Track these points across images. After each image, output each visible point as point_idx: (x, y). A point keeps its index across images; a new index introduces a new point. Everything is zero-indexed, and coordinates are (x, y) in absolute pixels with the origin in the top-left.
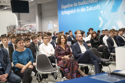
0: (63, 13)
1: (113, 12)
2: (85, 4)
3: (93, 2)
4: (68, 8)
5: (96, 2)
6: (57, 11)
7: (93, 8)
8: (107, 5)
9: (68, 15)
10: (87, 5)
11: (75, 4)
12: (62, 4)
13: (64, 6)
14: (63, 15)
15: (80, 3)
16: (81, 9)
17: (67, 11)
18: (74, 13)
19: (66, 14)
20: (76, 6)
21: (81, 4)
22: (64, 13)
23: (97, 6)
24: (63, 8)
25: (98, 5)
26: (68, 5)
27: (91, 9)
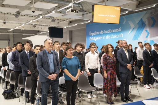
0: (91, 39)
1: (134, 40)
2: (110, 32)
4: (95, 35)
5: (119, 31)
6: (86, 37)
7: (117, 36)
8: (130, 34)
9: (95, 40)
10: (112, 33)
11: (101, 32)
12: (90, 32)
13: (92, 33)
14: (90, 41)
15: (105, 31)
16: (107, 37)
18: (100, 39)
20: (103, 33)
21: (107, 32)
24: (91, 35)
25: (121, 34)
26: (95, 32)
27: (115, 37)
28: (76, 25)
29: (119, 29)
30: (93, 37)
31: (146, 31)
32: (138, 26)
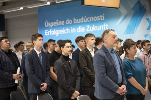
0: (47, 34)
1: (127, 33)
2: (85, 21)
3: (98, 20)
4: (56, 26)
5: (101, 19)
6: (38, 30)
7: (98, 27)
9: (57, 35)
10: (87, 23)
11: (68, 21)
12: (46, 21)
13: (49, 23)
14: (47, 36)
15: (76, 20)
16: (78, 29)
17: (55, 30)
18: (66, 33)
19: (53, 34)
20: (71, 23)
21: (78, 21)
22: (49, 33)
23: (103, 25)
24: (48, 27)
25: (105, 24)
26: (56, 22)
27: (94, 28)
28: (22, 8)
29: (101, 16)
30: (53, 30)
31: (148, 19)
32: (133, 12)
